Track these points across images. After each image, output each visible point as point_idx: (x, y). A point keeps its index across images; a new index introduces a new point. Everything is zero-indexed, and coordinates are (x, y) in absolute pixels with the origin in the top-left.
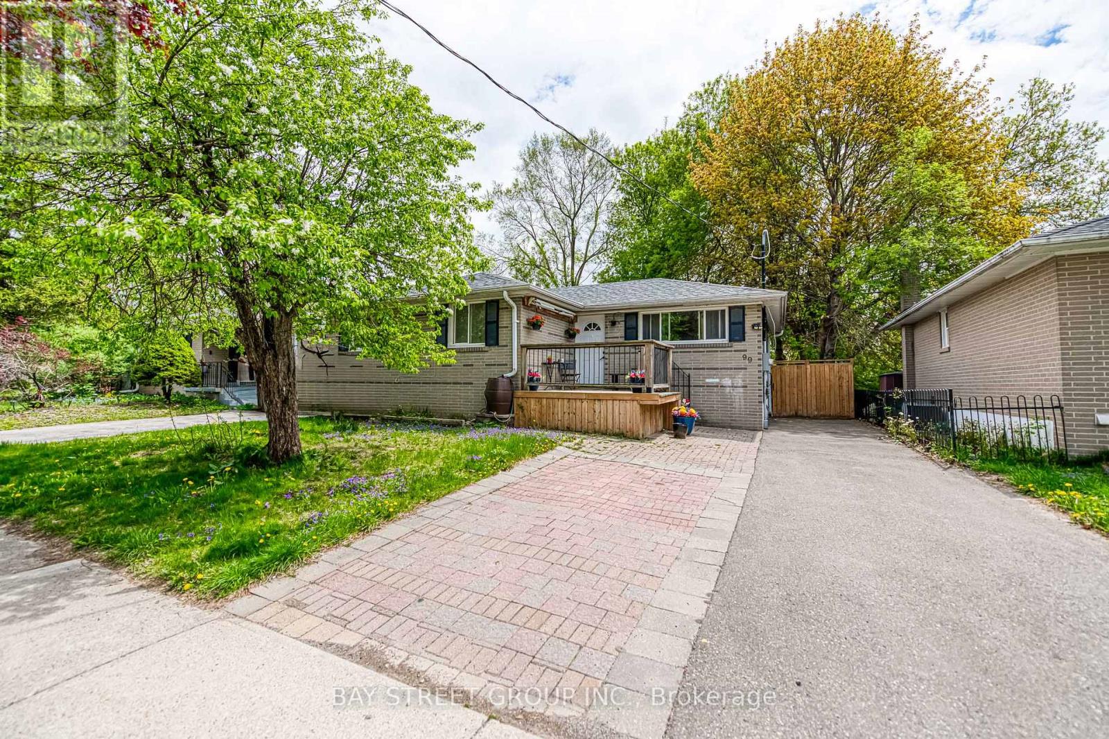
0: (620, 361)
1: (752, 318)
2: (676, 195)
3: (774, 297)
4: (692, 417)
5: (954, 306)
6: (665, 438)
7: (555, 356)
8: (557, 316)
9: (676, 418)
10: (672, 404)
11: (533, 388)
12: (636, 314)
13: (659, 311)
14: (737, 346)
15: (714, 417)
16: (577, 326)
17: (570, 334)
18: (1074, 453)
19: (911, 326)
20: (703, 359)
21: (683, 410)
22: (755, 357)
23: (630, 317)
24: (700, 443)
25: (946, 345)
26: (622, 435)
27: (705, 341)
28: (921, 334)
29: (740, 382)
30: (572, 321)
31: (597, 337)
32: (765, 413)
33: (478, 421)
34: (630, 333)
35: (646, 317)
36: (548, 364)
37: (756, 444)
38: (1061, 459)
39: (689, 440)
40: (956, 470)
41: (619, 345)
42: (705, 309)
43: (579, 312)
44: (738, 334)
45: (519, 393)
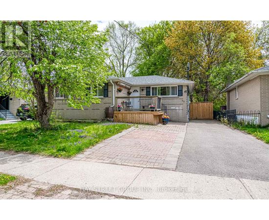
0: (145, 102)
1: (185, 89)
2: (160, 47)
3: (191, 83)
4: (168, 119)
5: (239, 86)
6: (160, 125)
7: (125, 100)
8: (125, 88)
9: (163, 119)
10: (162, 115)
11: (119, 110)
12: (150, 87)
13: (157, 86)
14: (180, 97)
15: (173, 119)
16: (131, 91)
17: (129, 93)
18: (262, 125)
19: (229, 92)
20: (170, 101)
21: (165, 116)
22: (185, 101)
23: (148, 88)
24: (170, 126)
25: (237, 97)
26: (148, 124)
27: (171, 96)
28: (231, 94)
29: (181, 109)
30: (129, 89)
31: (137, 94)
32: (188, 117)
33: (103, 121)
34: (148, 93)
35: (153, 88)
36: (123, 103)
37: (186, 126)
38: (259, 127)
39: (167, 125)
40: (236, 130)
41: (145, 97)
42: (171, 86)
43: (132, 86)
44: (181, 94)
45: (115, 112)
